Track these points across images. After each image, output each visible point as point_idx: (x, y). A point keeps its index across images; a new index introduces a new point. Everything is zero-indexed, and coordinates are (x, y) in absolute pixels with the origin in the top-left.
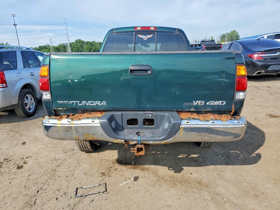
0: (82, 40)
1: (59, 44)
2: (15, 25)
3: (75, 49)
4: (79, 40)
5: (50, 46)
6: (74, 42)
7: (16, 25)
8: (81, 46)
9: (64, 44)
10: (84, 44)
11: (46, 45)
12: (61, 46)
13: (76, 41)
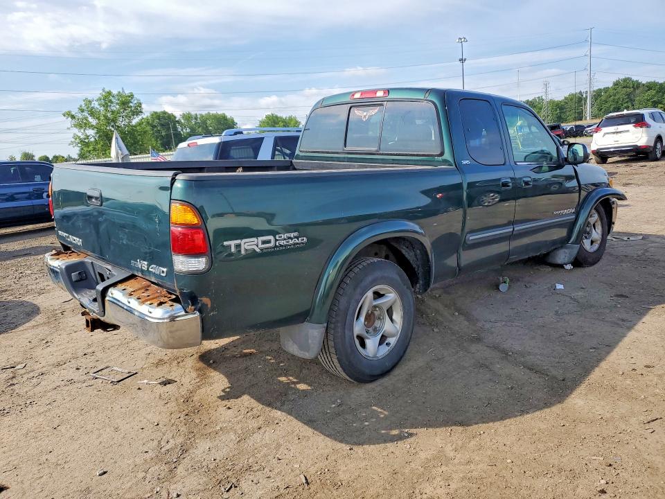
0: (635, 78)
1: (567, 95)
2: (462, 60)
3: (607, 105)
4: (625, 80)
5: (543, 100)
6: (610, 85)
7: (465, 60)
8: (628, 95)
9: (580, 93)
10: (637, 91)
11: (535, 99)
12: (571, 100)
13: (616, 84)
